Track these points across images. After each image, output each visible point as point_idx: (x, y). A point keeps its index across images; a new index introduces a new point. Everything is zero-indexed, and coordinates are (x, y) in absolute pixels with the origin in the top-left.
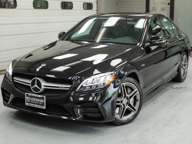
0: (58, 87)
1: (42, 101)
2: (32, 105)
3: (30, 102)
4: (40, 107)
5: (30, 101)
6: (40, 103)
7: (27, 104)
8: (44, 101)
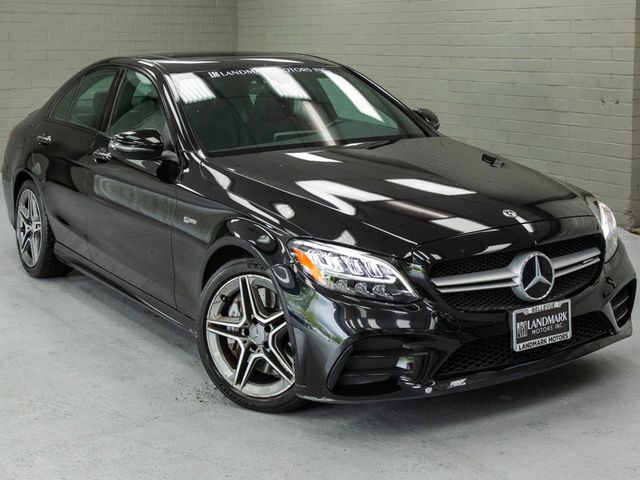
0: (581, 263)
1: (562, 317)
2: (537, 343)
3: (530, 336)
4: (557, 338)
5: (530, 332)
6: (558, 326)
7: (517, 347)
8: (567, 316)
